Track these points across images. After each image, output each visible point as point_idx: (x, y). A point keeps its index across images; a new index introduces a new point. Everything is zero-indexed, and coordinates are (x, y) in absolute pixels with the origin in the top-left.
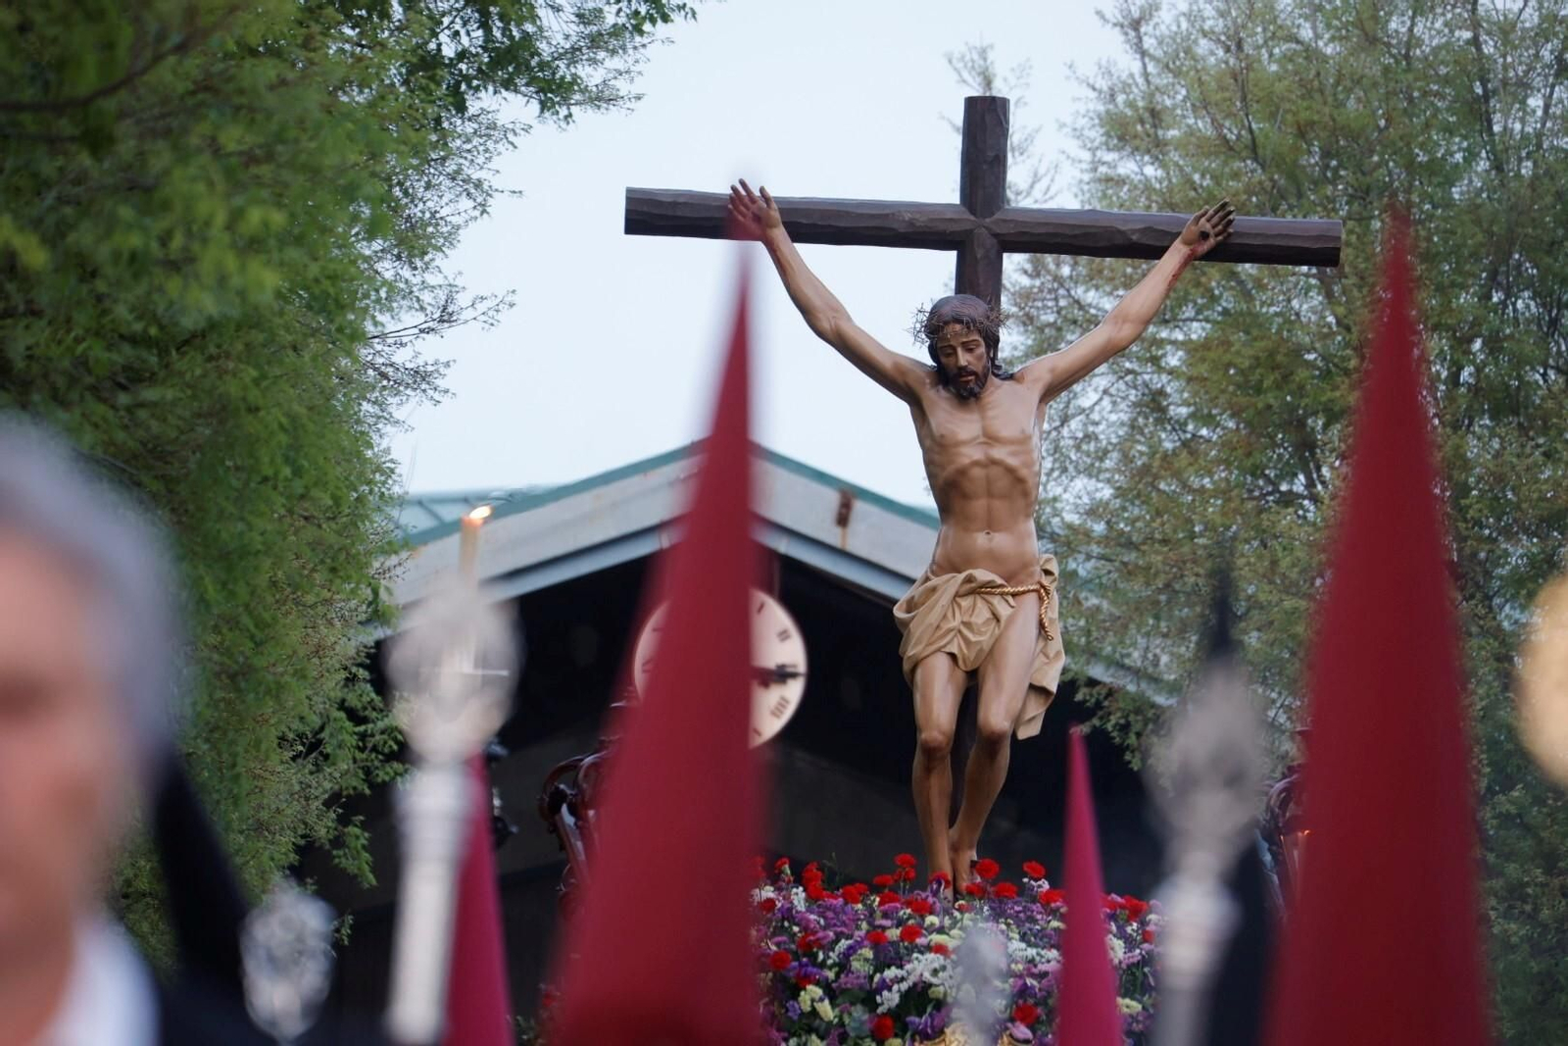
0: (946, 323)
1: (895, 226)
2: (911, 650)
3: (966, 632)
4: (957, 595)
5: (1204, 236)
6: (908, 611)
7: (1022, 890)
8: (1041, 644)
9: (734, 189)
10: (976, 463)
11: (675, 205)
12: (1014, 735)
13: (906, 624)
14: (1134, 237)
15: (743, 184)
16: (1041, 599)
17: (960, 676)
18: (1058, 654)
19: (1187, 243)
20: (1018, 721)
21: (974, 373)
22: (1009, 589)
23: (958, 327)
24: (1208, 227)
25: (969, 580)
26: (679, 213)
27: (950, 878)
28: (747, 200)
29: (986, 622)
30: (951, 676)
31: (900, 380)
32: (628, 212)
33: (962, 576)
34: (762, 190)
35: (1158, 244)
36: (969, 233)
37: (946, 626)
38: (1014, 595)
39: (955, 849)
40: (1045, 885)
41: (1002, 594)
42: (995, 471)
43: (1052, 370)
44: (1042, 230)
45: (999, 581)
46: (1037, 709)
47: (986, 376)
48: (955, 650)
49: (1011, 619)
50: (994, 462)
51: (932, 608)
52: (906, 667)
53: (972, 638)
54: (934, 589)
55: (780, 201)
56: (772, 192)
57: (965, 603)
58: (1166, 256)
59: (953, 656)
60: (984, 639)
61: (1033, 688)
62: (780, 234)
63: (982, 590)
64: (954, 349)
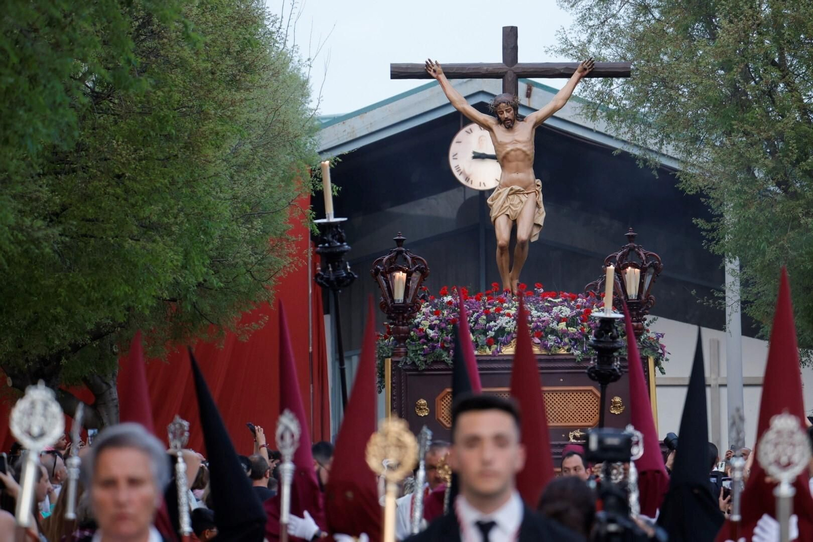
0: (500, 103)
1: (481, 71)
2: (493, 214)
3: (511, 207)
4: (508, 195)
5: (585, 69)
6: (492, 201)
7: (535, 292)
8: (537, 209)
9: (427, 62)
10: (512, 150)
11: (407, 68)
12: (530, 241)
13: (491, 206)
14: (562, 71)
15: (430, 60)
16: (536, 195)
17: (511, 222)
18: (543, 212)
19: (580, 72)
20: (530, 236)
21: (510, 120)
22: (526, 192)
23: (504, 104)
24: (586, 66)
25: (512, 189)
26: (409, 71)
27: (510, 290)
28: (431, 66)
29: (519, 203)
30: (508, 221)
31: (485, 123)
32: (391, 71)
33: (509, 189)
34: (436, 62)
35: (570, 73)
36: (506, 72)
37: (504, 206)
38: (527, 194)
39: (512, 279)
40: (542, 290)
41: (523, 194)
42: (518, 152)
43: (537, 117)
44: (532, 70)
45: (522, 189)
46: (537, 231)
47: (514, 121)
48: (508, 213)
49: (526, 202)
50: (518, 149)
51: (500, 199)
52: (492, 219)
53: (514, 209)
54: (500, 193)
55: (442, 65)
56: (440, 62)
57: (511, 197)
58: (572, 77)
59: (508, 215)
60: (518, 209)
61: (535, 224)
62: (442, 77)
63: (516, 193)
64: (503, 112)
